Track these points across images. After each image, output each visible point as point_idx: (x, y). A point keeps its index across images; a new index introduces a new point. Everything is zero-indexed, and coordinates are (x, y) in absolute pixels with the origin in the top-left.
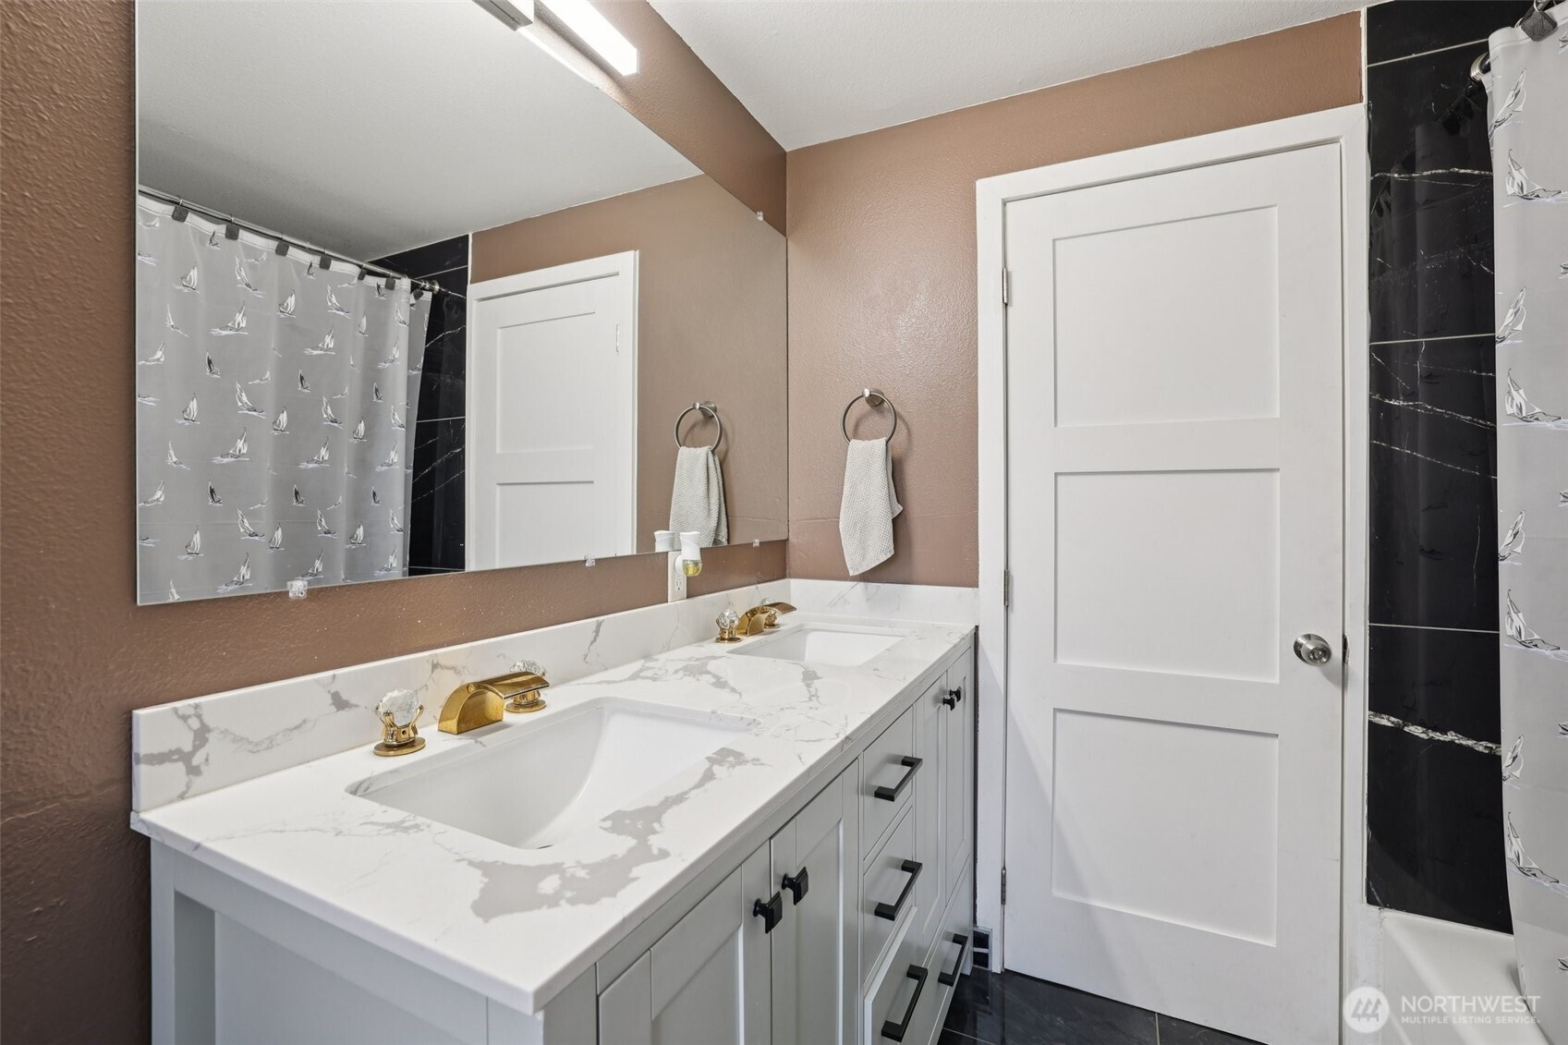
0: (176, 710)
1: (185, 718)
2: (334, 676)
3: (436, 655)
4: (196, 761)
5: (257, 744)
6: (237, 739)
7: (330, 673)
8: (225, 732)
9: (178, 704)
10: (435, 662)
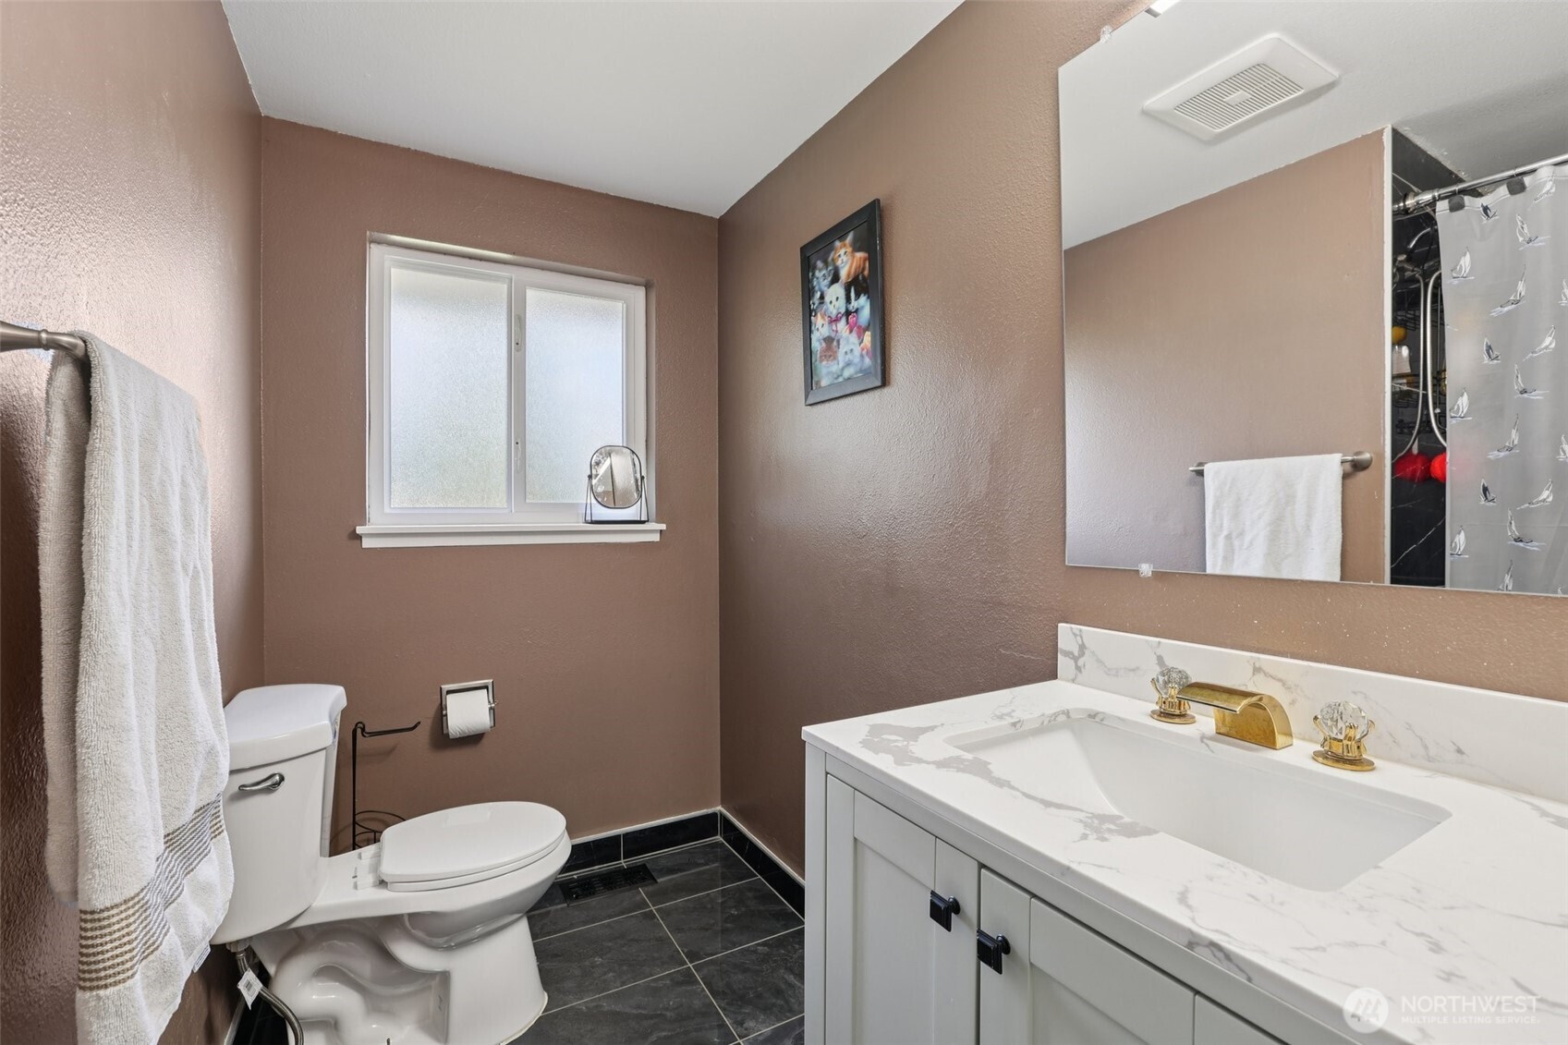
0: (1072, 629)
1: (1075, 635)
2: (1159, 643)
3: (1259, 658)
4: (1080, 663)
5: (1109, 670)
6: (1099, 661)
7: (1158, 639)
8: (1093, 652)
9: (1073, 626)
10: (1257, 665)
